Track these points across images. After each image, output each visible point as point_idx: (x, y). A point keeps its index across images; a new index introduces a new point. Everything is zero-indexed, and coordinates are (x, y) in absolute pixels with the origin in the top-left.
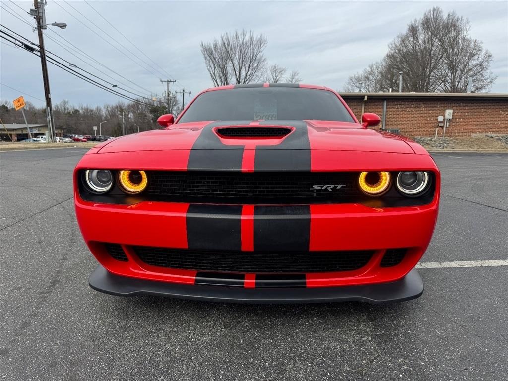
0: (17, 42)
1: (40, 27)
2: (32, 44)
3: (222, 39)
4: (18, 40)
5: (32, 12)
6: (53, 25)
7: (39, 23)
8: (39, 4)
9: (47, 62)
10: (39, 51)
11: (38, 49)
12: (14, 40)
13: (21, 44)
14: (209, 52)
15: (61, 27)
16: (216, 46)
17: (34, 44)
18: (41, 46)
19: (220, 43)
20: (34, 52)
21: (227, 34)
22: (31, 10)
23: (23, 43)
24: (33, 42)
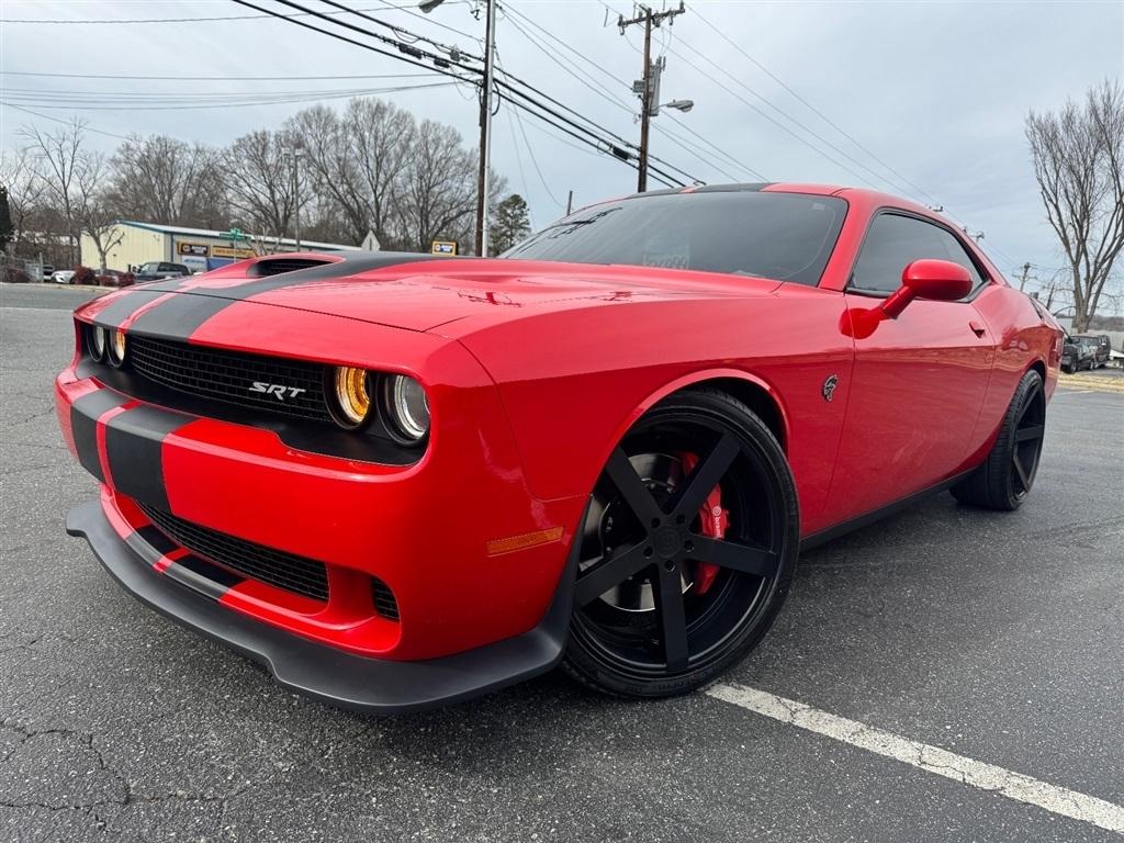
0: (602, 145)
1: (648, 112)
2: (629, 145)
3: (1092, 100)
4: (603, 141)
5: (637, 86)
6: (669, 106)
7: (646, 105)
8: (651, 70)
9: (648, 177)
10: (638, 159)
11: (637, 154)
12: (595, 141)
13: (607, 148)
14: (1047, 137)
15: (682, 109)
16: (1069, 119)
17: (631, 146)
18: (643, 150)
19: (1082, 109)
20: (629, 161)
21: (1107, 84)
22: (636, 83)
23: (611, 146)
24: (631, 143)
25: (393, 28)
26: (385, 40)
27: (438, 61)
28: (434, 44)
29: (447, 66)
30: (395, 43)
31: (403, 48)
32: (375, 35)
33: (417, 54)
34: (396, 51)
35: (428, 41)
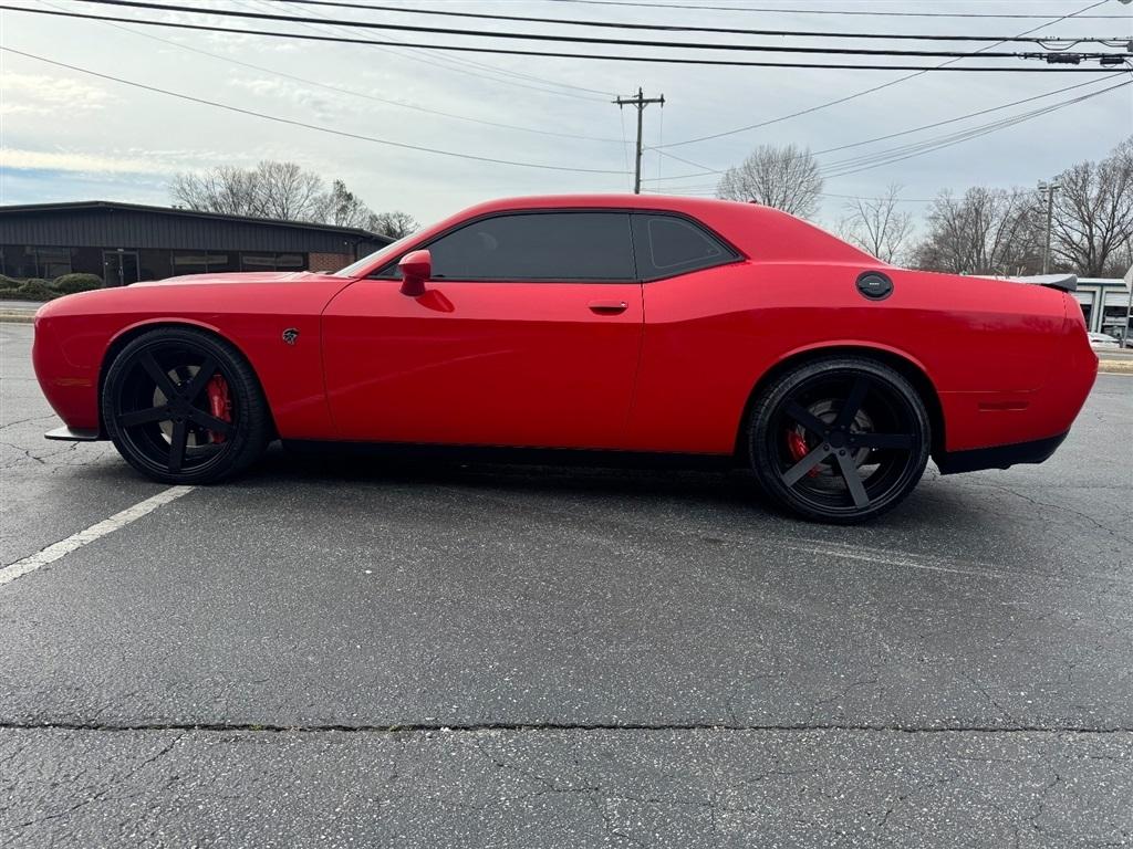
25: (1038, 41)
26: (1026, 56)
27: (1105, 59)
28: (1100, 41)
29: (1122, 62)
30: (1041, 56)
31: (1052, 58)
32: (1015, 55)
33: (1075, 59)
34: (1044, 64)
35: (1092, 40)
